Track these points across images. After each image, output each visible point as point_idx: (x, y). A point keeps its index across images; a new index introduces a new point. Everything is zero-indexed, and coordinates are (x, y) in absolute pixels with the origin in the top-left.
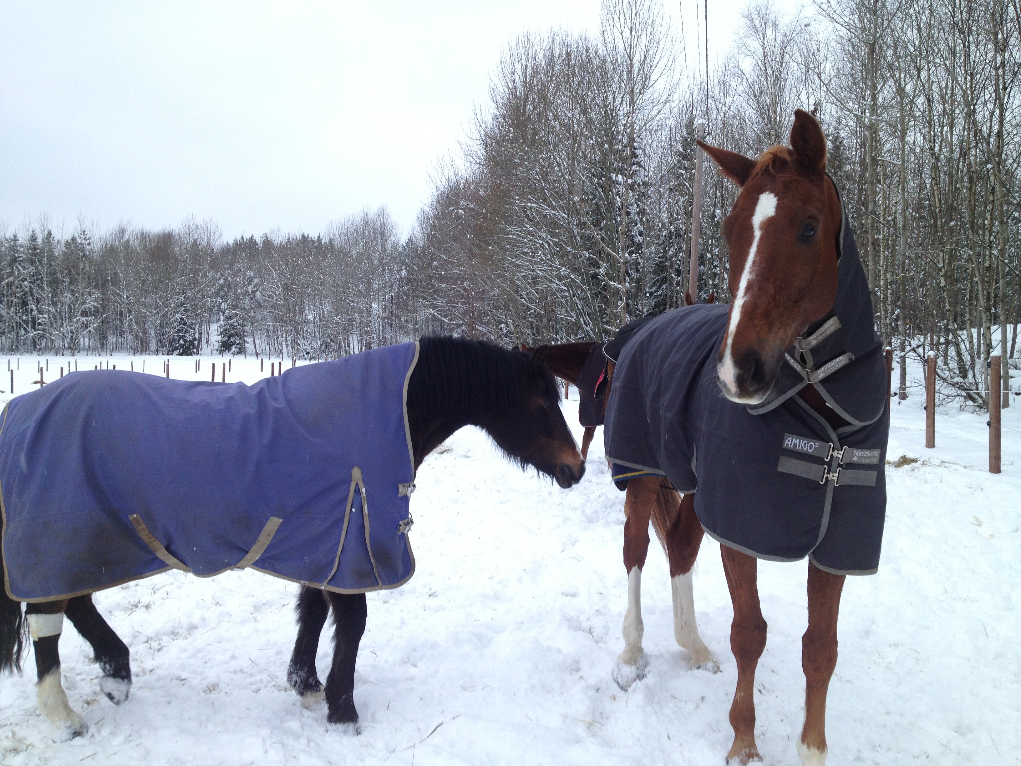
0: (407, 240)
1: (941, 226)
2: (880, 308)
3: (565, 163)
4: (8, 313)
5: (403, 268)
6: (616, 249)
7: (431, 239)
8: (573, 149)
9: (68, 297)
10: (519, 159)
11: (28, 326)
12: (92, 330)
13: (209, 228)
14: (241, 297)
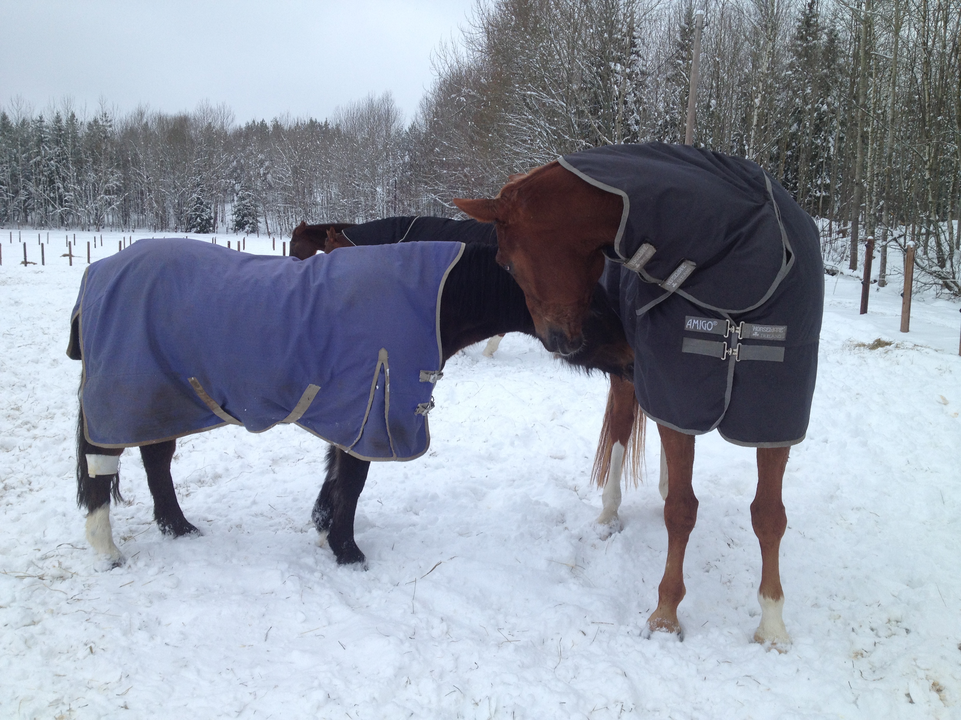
0: (410, 127)
1: (929, 121)
2: (865, 199)
3: (565, 51)
4: (37, 191)
5: (406, 154)
6: (612, 138)
7: (434, 126)
8: (573, 37)
9: (91, 176)
10: (520, 47)
11: (55, 203)
12: (115, 207)
13: (222, 112)
14: (253, 179)
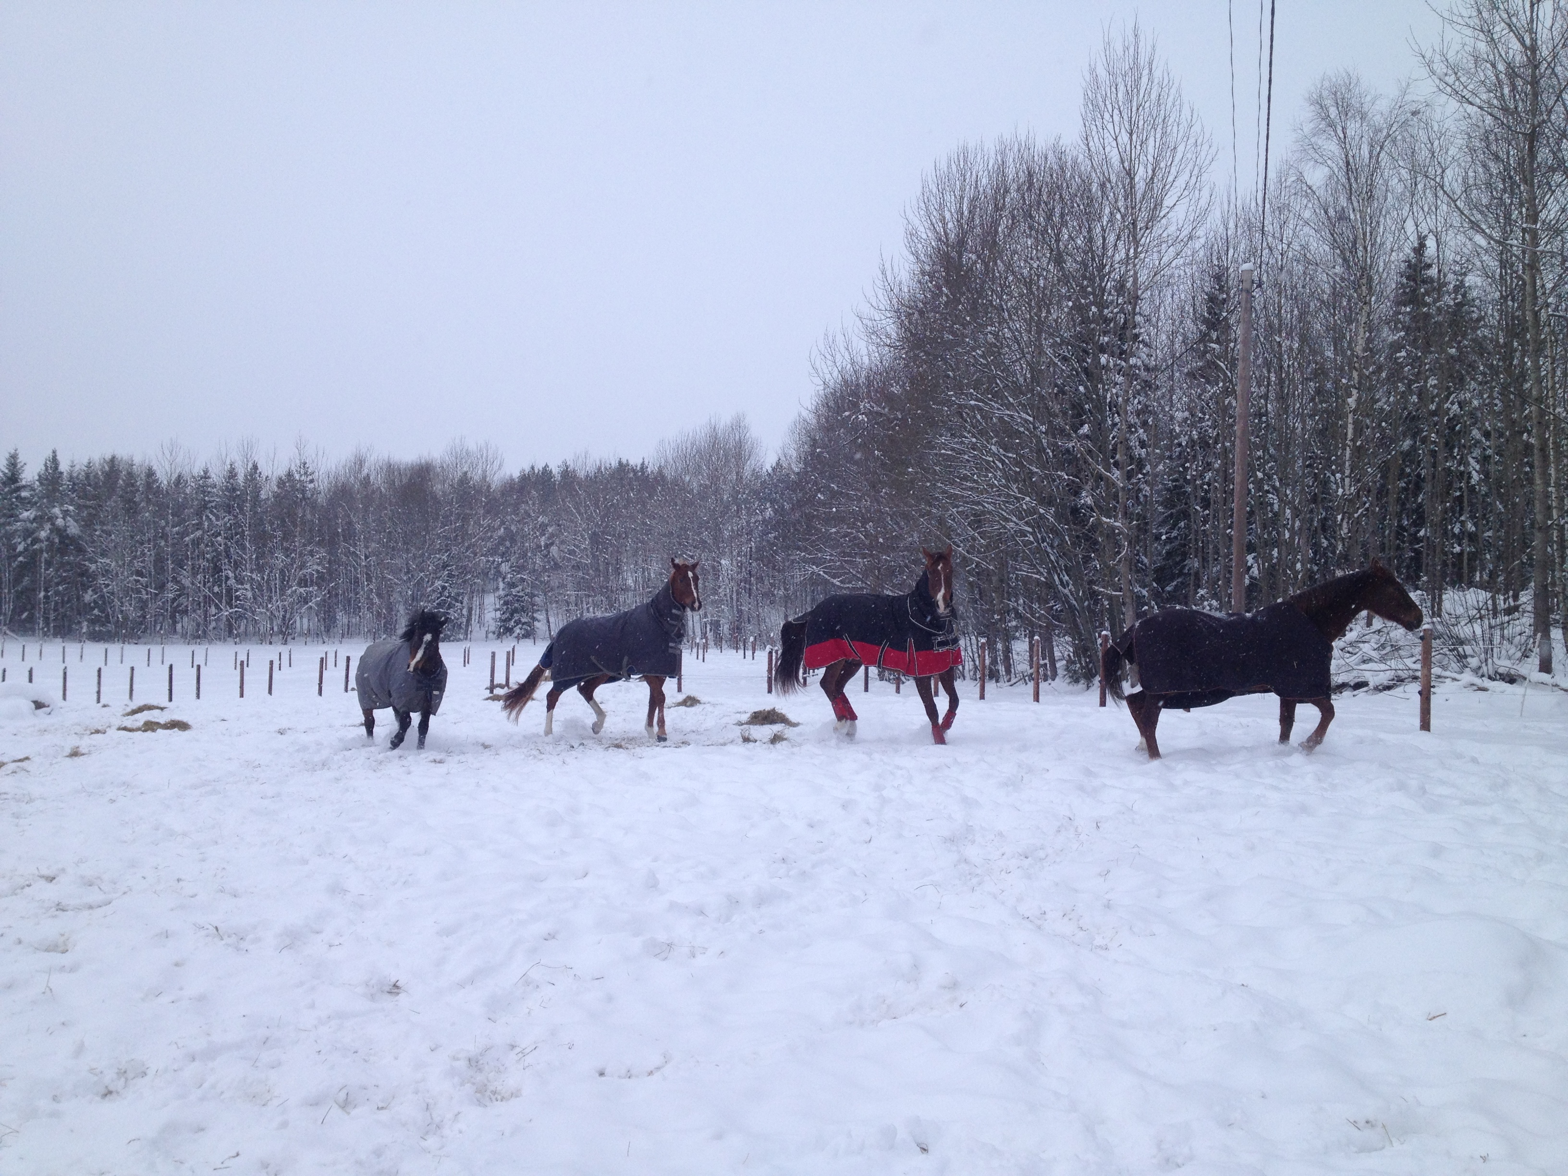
0: (774, 465)
3: (1026, 338)
4: (193, 583)
5: (768, 506)
6: (1109, 467)
7: (810, 461)
8: (1039, 316)
9: (279, 559)
10: (956, 334)
11: (221, 602)
12: (313, 605)
13: (485, 454)
14: (529, 554)
